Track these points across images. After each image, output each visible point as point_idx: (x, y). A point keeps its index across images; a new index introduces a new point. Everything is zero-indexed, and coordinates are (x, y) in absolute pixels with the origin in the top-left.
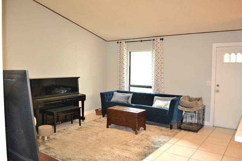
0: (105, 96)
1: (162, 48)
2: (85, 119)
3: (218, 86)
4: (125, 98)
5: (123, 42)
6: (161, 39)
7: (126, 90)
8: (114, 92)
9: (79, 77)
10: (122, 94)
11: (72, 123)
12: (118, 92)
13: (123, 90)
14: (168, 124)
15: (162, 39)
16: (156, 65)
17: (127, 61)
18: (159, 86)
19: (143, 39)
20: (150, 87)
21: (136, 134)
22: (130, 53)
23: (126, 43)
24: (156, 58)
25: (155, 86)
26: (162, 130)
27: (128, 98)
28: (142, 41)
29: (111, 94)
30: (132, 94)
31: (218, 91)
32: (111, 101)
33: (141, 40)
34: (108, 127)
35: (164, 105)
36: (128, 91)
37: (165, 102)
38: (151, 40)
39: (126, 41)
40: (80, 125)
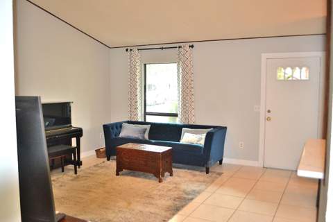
0: (111, 130)
1: (191, 59)
2: (81, 165)
3: (269, 111)
5: (135, 50)
6: (190, 47)
7: (140, 120)
8: (122, 123)
9: (72, 102)
10: (135, 127)
11: (63, 171)
12: (129, 122)
14: (203, 166)
15: (192, 46)
16: (184, 83)
17: (141, 77)
18: (188, 113)
19: (164, 46)
20: (176, 115)
21: (160, 182)
22: (145, 65)
23: (139, 51)
24: (184, 73)
25: (182, 114)
26: (195, 175)
27: (144, 131)
28: (162, 48)
29: (119, 126)
30: (150, 126)
31: (268, 119)
32: (120, 136)
33: (161, 46)
34: (117, 174)
35: (196, 141)
36: (143, 121)
37: (198, 136)
38: (177, 47)
39: (139, 48)
40: (76, 173)
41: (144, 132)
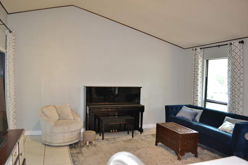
0: (170, 110)
1: (241, 54)
2: (143, 132)
4: (191, 114)
5: (198, 49)
6: (240, 42)
7: (199, 105)
8: (183, 106)
9: (141, 87)
10: (191, 110)
11: (128, 134)
13: (196, 105)
15: (242, 42)
16: (233, 75)
17: (203, 70)
18: (236, 103)
19: (221, 44)
20: (225, 104)
21: (178, 159)
22: (207, 61)
23: (202, 49)
24: (233, 67)
25: (230, 104)
28: (219, 46)
29: (178, 108)
30: (202, 110)
32: (177, 116)
33: (218, 44)
35: (229, 130)
38: (228, 44)
39: (202, 47)
40: (133, 137)
41: (196, 116)
